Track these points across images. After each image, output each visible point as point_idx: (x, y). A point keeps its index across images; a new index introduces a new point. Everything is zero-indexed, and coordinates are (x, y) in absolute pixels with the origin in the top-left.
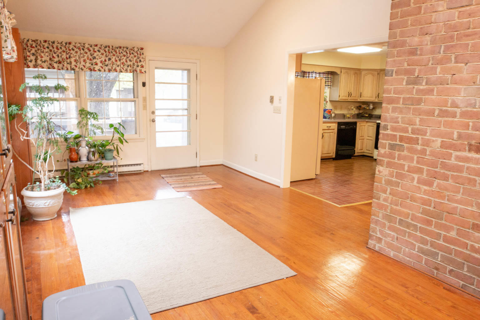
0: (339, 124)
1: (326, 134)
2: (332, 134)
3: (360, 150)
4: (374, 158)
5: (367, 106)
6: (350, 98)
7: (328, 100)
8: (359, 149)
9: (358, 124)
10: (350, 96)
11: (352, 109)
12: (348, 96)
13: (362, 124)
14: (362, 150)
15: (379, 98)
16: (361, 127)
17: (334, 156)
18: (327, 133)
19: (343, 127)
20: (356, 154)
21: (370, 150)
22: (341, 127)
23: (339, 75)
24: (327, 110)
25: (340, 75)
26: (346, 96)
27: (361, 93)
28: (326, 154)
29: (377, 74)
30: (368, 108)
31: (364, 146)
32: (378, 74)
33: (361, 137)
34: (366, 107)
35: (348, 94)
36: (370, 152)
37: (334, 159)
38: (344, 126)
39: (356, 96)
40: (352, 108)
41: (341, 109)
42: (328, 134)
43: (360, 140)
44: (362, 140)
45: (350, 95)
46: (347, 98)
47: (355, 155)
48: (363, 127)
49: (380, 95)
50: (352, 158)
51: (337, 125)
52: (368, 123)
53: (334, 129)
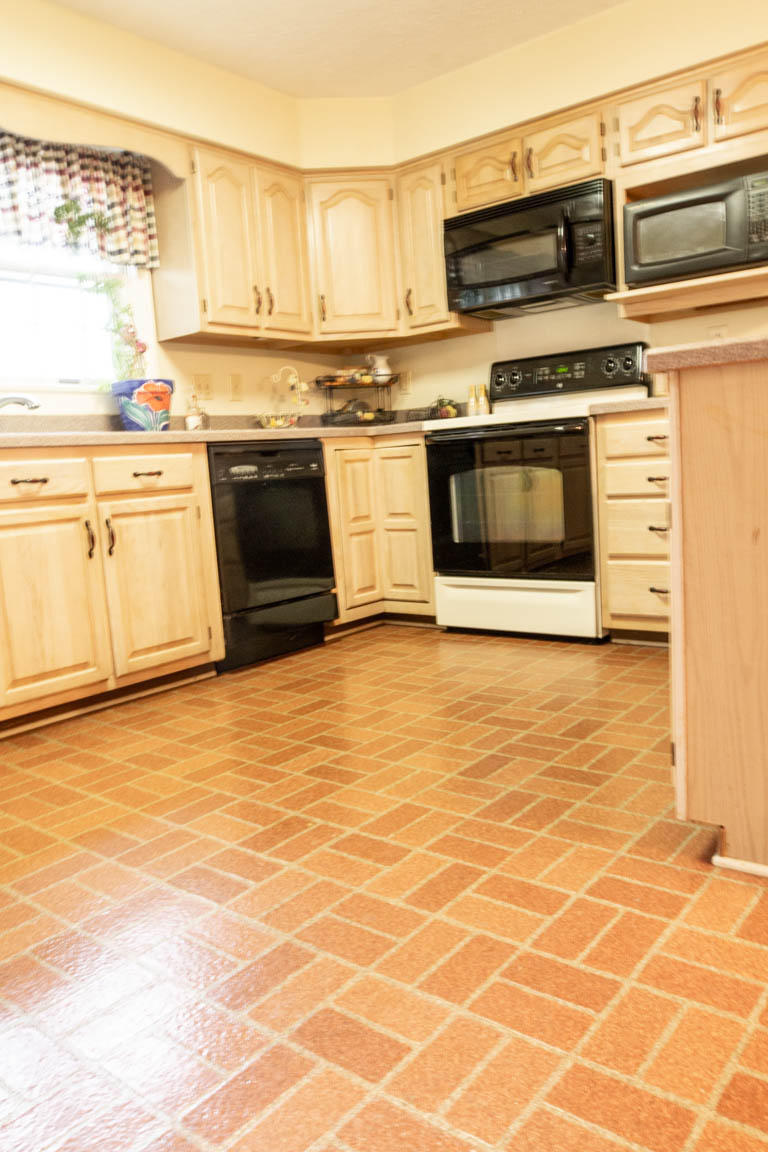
0: (220, 454)
1: (140, 520)
2: (177, 516)
3: (363, 590)
4: (443, 620)
5: (364, 371)
6: (265, 321)
7: (148, 336)
8: (356, 586)
9: (329, 451)
10: (265, 306)
11: (293, 388)
12: (253, 306)
13: (350, 454)
14: (372, 588)
15: (411, 313)
16: (349, 467)
17: (218, 653)
18: (146, 513)
19: (245, 471)
20: (345, 617)
21: (411, 586)
22: (235, 470)
23: (179, 182)
24: (141, 383)
25: (187, 184)
26: (245, 309)
27: (322, 298)
28: (159, 648)
29: (384, 195)
30: (367, 379)
31: (381, 565)
32: (391, 197)
33: (356, 519)
34: (357, 376)
35: (253, 297)
36: (415, 594)
37: (220, 668)
38: (252, 468)
39: (299, 315)
40: (292, 380)
41: (237, 389)
42: (153, 518)
43: (356, 539)
44: (363, 538)
45: (263, 302)
46: (250, 318)
47: (337, 622)
48: (358, 465)
49: (413, 297)
50: (327, 638)
51: (202, 461)
52: (379, 445)
53: (188, 489)
